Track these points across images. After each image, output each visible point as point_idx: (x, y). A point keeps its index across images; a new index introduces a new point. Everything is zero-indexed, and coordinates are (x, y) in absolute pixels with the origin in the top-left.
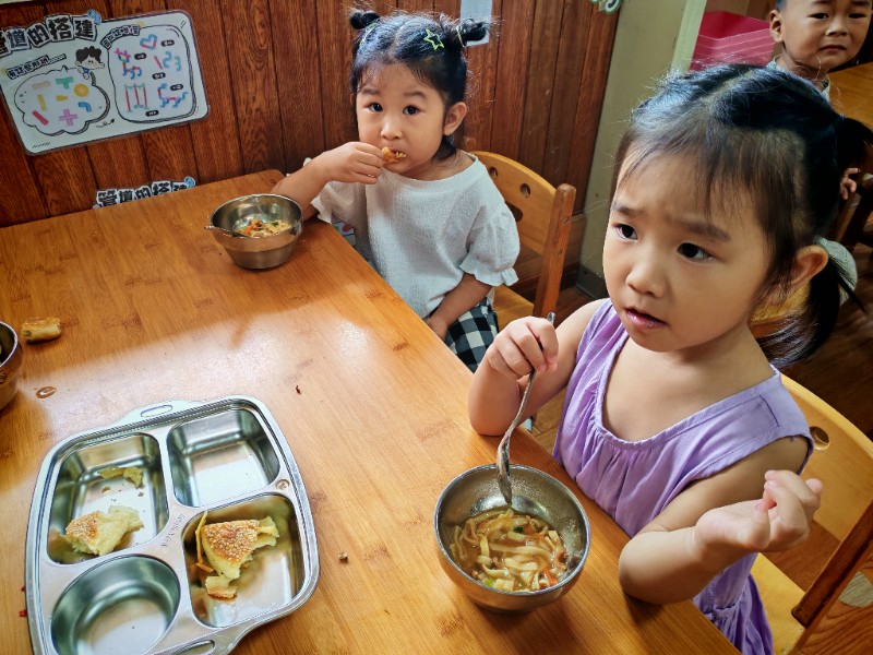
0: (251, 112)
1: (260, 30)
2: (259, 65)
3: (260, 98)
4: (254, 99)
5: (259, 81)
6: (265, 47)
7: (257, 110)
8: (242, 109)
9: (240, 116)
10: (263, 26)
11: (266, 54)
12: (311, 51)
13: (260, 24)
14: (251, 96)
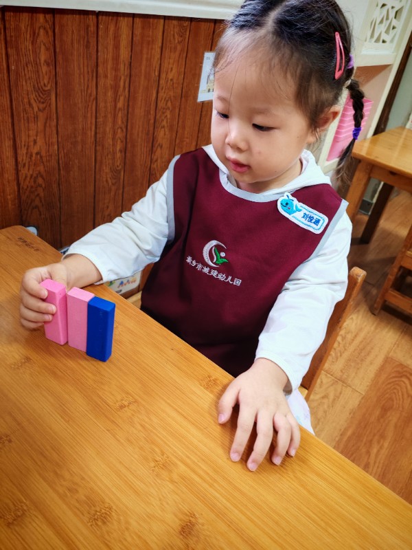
0: (31, 156)
1: (44, 69)
2: (41, 106)
3: (40, 142)
4: (35, 142)
5: (41, 124)
6: (48, 88)
7: (37, 154)
8: (22, 152)
9: (20, 159)
10: (48, 65)
11: (49, 95)
12: (90, 95)
13: (45, 61)
14: (32, 139)
